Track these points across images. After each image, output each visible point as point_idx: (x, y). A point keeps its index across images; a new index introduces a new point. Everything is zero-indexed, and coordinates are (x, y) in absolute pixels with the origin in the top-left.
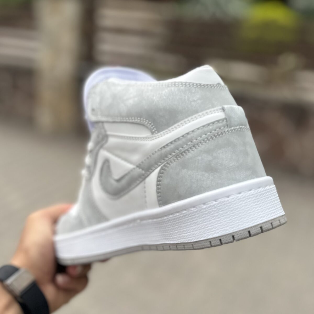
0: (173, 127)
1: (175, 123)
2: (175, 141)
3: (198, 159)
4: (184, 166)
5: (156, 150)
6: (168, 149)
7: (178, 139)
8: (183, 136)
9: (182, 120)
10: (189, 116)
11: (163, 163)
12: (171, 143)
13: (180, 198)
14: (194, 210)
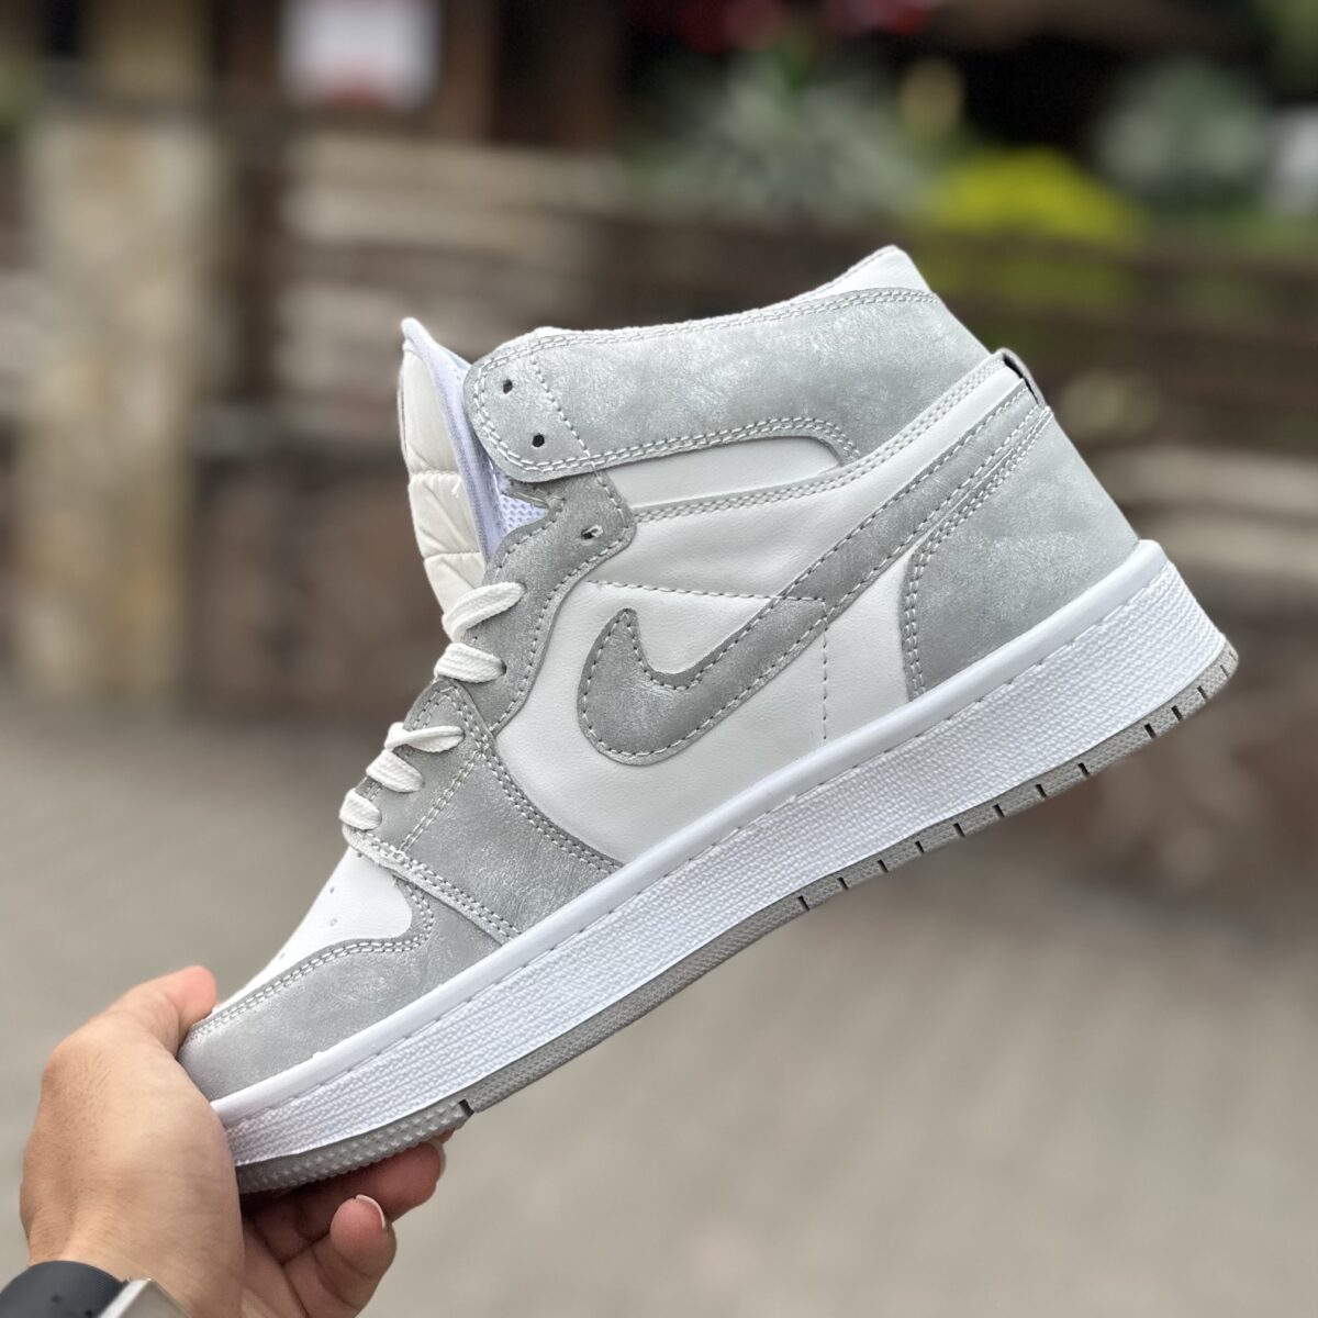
0: (915, 422)
1: (915, 411)
2: (940, 461)
3: (1031, 500)
4: (996, 528)
5: (878, 507)
6: (924, 491)
7: (950, 452)
8: (961, 443)
9: (935, 397)
10: (950, 382)
11: (911, 543)
12: (930, 471)
13: (1006, 632)
14: (1073, 649)
